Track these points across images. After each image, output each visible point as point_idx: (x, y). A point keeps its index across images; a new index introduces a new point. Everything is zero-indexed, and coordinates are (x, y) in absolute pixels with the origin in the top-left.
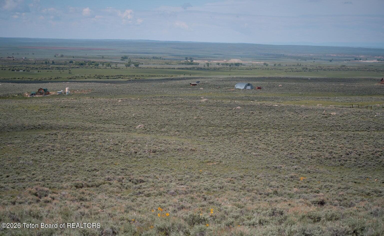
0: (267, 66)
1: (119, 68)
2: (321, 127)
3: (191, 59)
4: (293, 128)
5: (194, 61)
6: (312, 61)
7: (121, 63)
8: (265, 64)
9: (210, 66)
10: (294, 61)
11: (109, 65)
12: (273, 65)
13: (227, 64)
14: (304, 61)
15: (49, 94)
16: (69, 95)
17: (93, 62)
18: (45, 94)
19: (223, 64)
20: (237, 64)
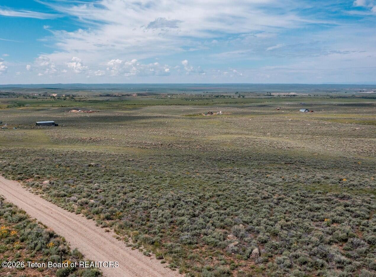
0: (310, 96)
1: (235, 98)
2: (352, 136)
3: (270, 93)
4: (339, 136)
5: (272, 94)
6: (335, 93)
7: (235, 96)
8: (309, 95)
9: (280, 96)
10: (325, 93)
11: (230, 97)
12: (314, 95)
13: (289, 96)
14: (330, 93)
15: (213, 114)
16: (222, 115)
17: (222, 95)
18: (212, 114)
19: (287, 96)
20: (294, 95)
